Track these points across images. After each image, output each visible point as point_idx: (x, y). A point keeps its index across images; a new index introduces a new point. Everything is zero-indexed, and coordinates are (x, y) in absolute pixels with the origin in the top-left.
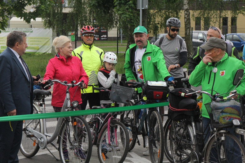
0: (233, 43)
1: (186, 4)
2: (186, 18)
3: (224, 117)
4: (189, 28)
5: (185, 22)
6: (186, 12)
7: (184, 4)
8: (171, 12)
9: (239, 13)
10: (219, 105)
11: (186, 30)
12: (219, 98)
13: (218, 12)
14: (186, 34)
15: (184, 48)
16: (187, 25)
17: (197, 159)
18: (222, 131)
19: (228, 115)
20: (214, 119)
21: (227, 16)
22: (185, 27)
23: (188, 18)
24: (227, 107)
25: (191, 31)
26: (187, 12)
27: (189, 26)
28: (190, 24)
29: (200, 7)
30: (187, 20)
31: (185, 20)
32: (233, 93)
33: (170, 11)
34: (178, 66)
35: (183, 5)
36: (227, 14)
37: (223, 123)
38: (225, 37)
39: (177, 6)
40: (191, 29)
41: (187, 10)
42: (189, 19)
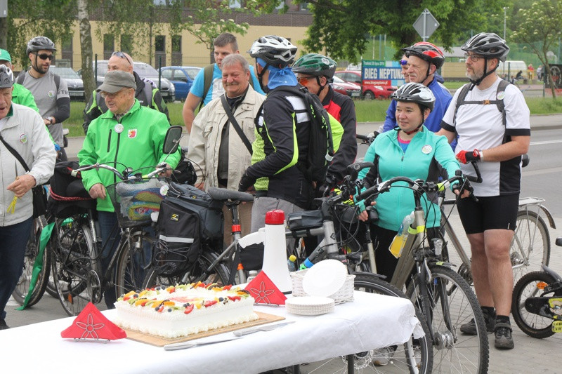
0: (174, 84)
1: (83, 9)
2: (84, 36)
3: (136, 209)
4: (90, 55)
5: (82, 44)
6: (83, 25)
7: (79, 9)
8: (55, 24)
9: (182, 28)
10: (129, 187)
11: (84, 59)
12: (135, 175)
13: (146, 25)
14: (84, 66)
15: (62, 91)
16: (86, 48)
18: (138, 233)
19: (144, 205)
20: (122, 212)
21: (162, 34)
22: (83, 52)
23: (86, 36)
24: (143, 191)
25: (94, 62)
26: (86, 24)
27: (88, 52)
28: (91, 48)
29: (112, 15)
30: (86, 40)
31: (82, 39)
33: (54, 21)
34: (52, 121)
35: (78, 11)
36: (161, 28)
37: (135, 218)
38: (158, 73)
39: (66, 13)
40: (94, 57)
41: (85, 21)
42: (89, 39)
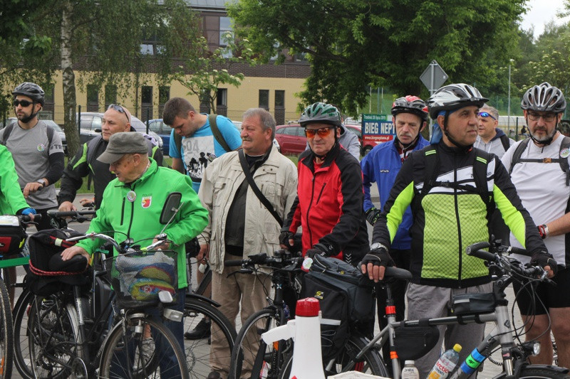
0: (162, 138)
1: (66, 57)
2: (67, 87)
3: (141, 287)
4: (73, 106)
5: (65, 95)
6: (66, 74)
7: (63, 57)
8: (36, 74)
9: (172, 79)
10: (133, 261)
11: (67, 111)
12: (132, 248)
13: (132, 75)
14: (66, 118)
15: (56, 146)
16: (68, 100)
17: (84, 375)
18: (136, 315)
19: (150, 282)
20: (122, 290)
21: (149, 84)
22: (65, 104)
23: (70, 86)
24: (148, 266)
25: (77, 114)
26: (69, 73)
27: (72, 103)
28: (75, 99)
29: (96, 65)
30: (69, 91)
31: (65, 90)
32: (159, 239)
33: (34, 70)
34: (44, 184)
35: (61, 59)
36: (148, 79)
37: (140, 298)
38: (146, 127)
39: (47, 62)
40: (77, 109)
41: (68, 70)
42: (72, 89)
